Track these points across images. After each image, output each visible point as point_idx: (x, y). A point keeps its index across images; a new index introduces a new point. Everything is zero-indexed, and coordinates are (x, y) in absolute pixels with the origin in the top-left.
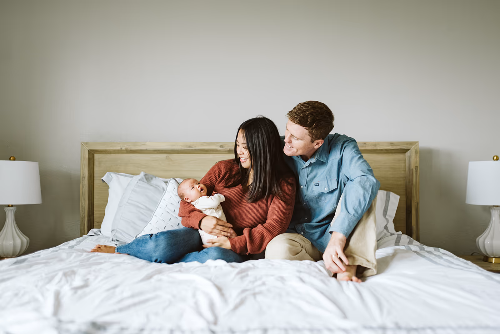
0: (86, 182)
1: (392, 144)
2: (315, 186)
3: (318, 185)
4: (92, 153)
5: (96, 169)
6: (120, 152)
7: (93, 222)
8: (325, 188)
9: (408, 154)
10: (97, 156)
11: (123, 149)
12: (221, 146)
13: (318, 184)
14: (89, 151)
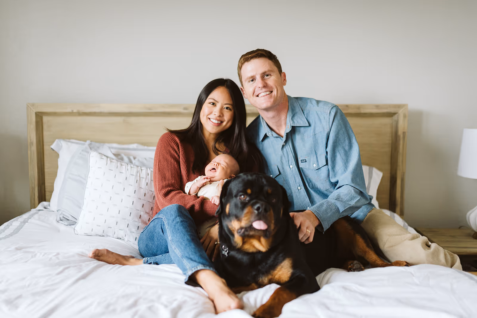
0: (34, 148)
1: (377, 106)
2: (302, 162)
3: (305, 162)
4: (39, 116)
5: (45, 133)
6: (71, 114)
7: (45, 191)
8: (314, 165)
9: (395, 117)
10: (45, 119)
11: (75, 111)
12: (185, 109)
13: (306, 160)
14: (36, 113)
